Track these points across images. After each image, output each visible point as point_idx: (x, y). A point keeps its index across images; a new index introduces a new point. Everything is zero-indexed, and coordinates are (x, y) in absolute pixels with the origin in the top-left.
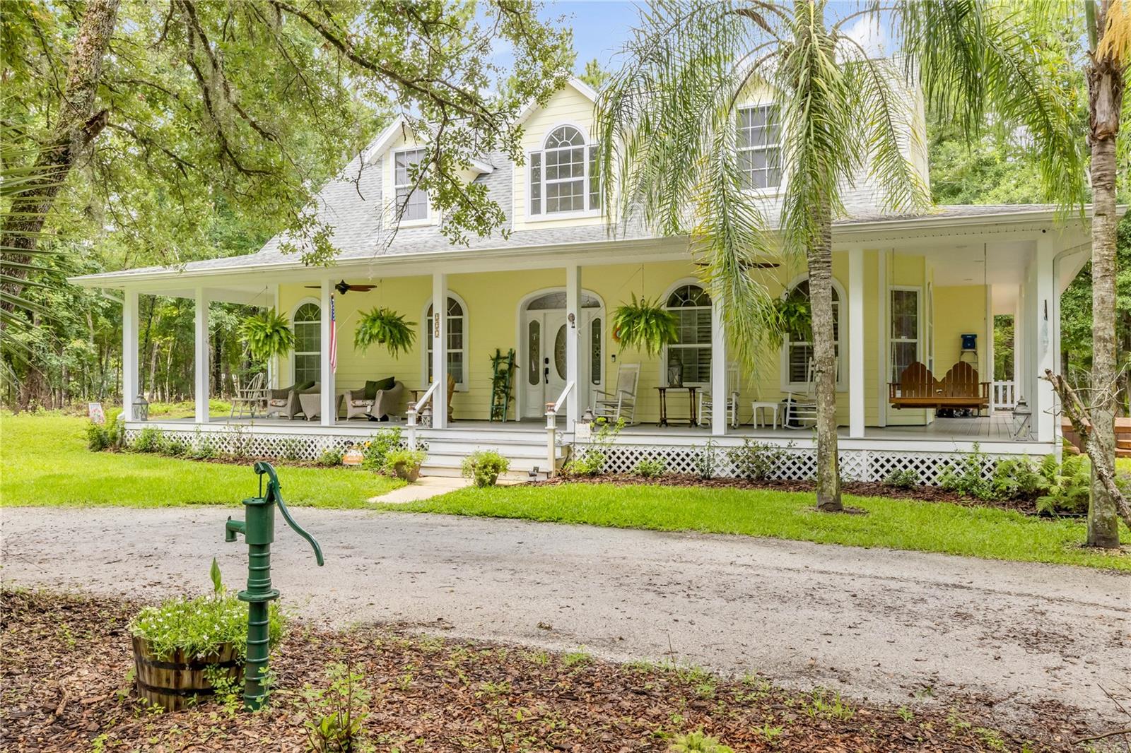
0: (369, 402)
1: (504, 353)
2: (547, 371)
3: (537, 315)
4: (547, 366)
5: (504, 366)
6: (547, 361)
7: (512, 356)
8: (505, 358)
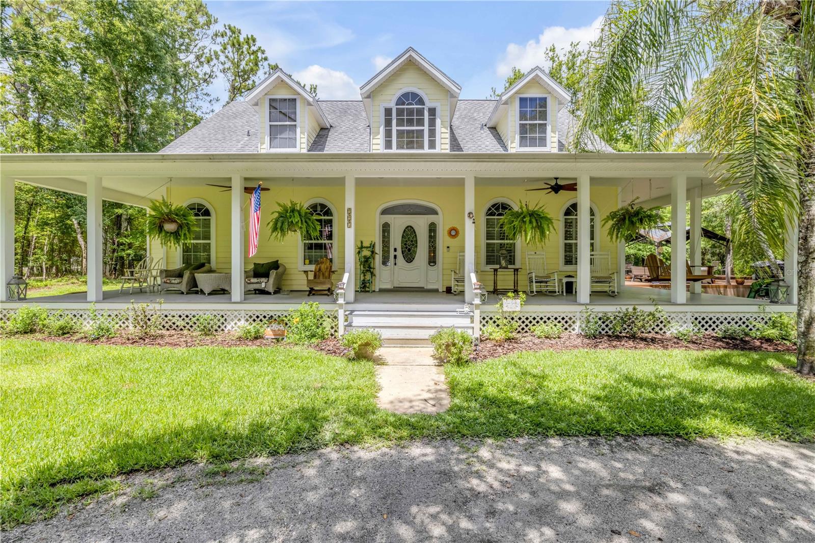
0: (264, 280)
1: (366, 244)
2: (395, 257)
3: (389, 218)
4: (396, 253)
5: (367, 253)
6: (395, 250)
7: (373, 246)
8: (367, 247)
